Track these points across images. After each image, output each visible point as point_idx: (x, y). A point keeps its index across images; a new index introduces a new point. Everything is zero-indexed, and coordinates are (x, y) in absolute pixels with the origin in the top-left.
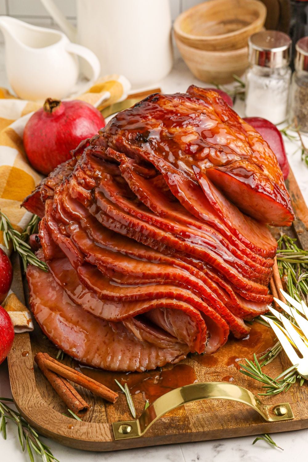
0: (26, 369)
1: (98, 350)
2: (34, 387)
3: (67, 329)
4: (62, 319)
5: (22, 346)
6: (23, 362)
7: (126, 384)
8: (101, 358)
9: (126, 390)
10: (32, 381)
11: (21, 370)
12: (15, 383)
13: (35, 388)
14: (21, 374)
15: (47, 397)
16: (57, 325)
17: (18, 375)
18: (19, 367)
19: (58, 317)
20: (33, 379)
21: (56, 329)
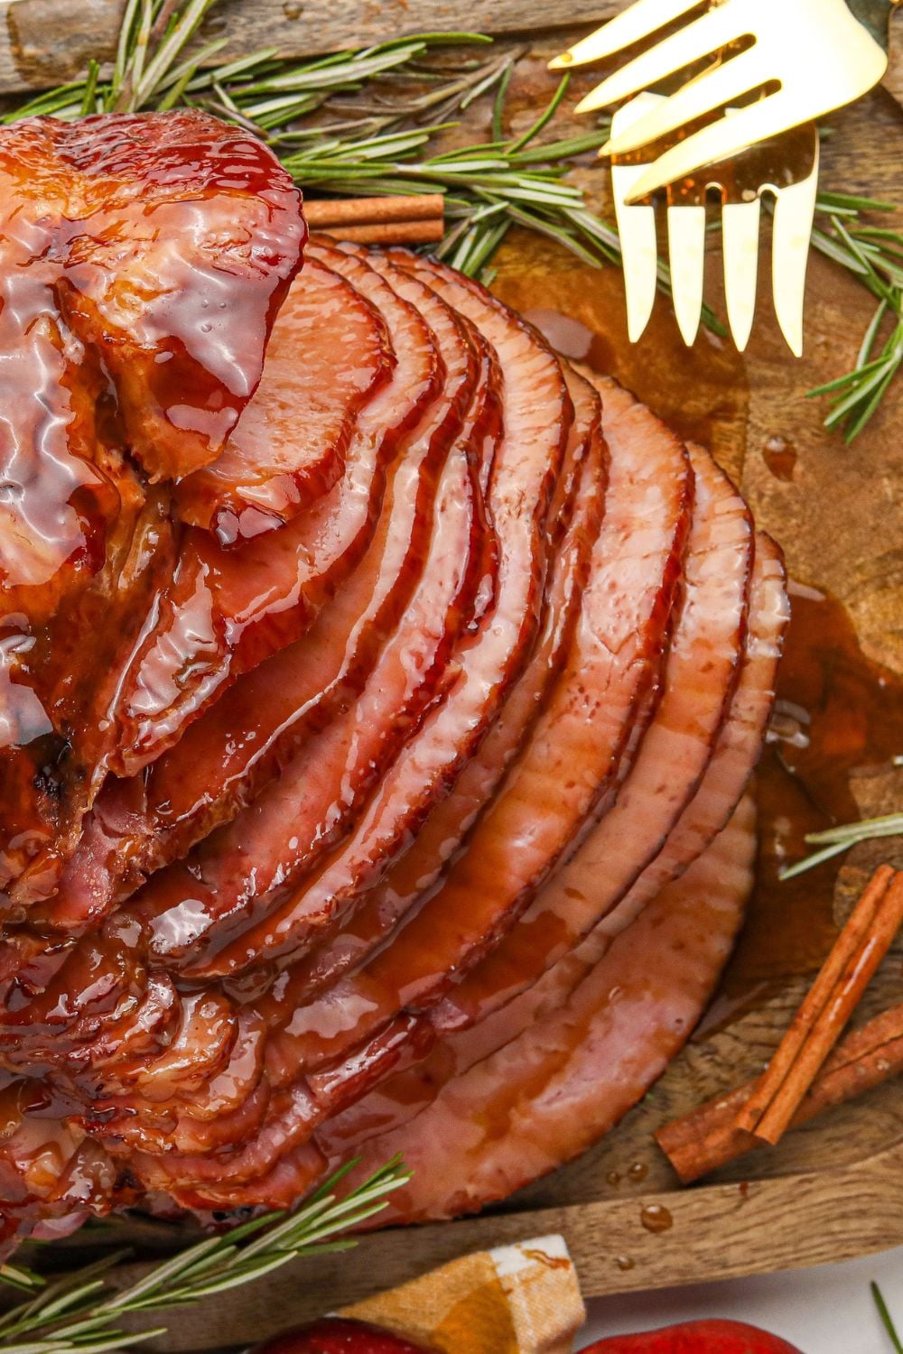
0: (740, 1213)
1: (680, 946)
2: (846, 1178)
3: (590, 1069)
4: (550, 1092)
5: (612, 1233)
6: (705, 1226)
7: (810, 838)
8: (711, 933)
9: (842, 838)
10: (807, 1186)
11: (747, 1229)
12: (821, 1250)
13: (845, 1173)
14: (774, 1228)
15: (852, 1128)
16: (572, 1106)
17: (776, 1240)
18: (732, 1239)
19: (539, 1104)
20: (802, 1182)
21: (583, 1110)
